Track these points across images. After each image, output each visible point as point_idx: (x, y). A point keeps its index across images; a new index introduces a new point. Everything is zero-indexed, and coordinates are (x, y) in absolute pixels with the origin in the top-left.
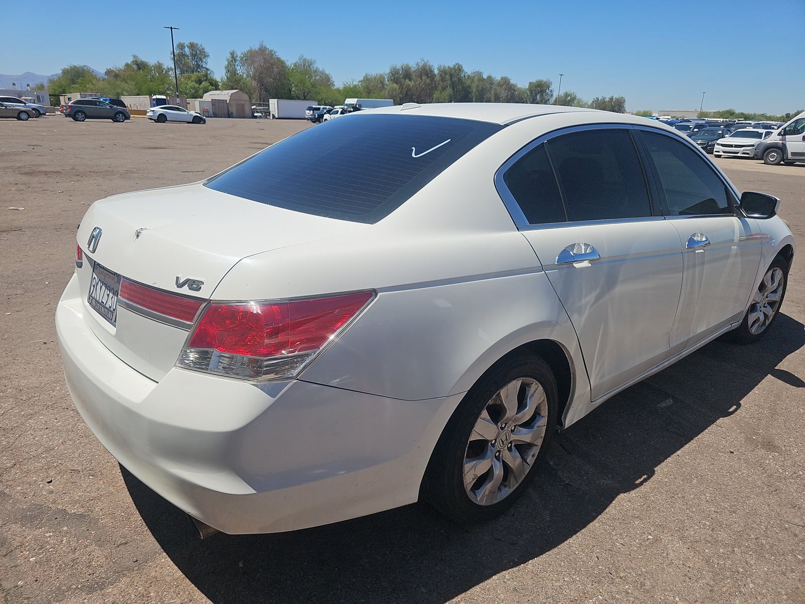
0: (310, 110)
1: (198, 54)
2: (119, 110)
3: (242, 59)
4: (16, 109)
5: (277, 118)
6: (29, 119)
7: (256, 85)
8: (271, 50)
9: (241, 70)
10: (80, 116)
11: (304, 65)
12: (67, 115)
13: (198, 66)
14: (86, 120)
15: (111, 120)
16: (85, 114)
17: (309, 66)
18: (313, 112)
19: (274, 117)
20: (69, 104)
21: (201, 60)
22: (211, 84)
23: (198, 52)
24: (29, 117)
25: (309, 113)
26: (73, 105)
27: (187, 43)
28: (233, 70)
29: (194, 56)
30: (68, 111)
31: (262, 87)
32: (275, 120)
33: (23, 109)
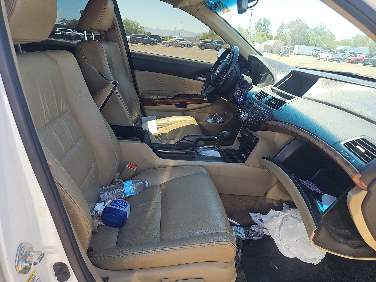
0: (314, 51)
1: (267, 23)
2: (219, 45)
3: (287, 25)
4: (181, 43)
5: (296, 55)
6: (185, 48)
7: (290, 38)
8: (303, 21)
9: (285, 31)
10: (203, 47)
11: (320, 28)
12: (199, 47)
13: (266, 29)
14: (205, 49)
15: (215, 50)
16: (205, 46)
17: (323, 29)
18: (315, 52)
19: (295, 53)
20: (200, 42)
21: (267, 26)
22: (268, 37)
23: (267, 22)
24: (185, 47)
25: (312, 52)
26: (201, 42)
27: (263, 18)
28: (281, 31)
29: (265, 24)
30: (199, 45)
31: (293, 39)
32: (295, 55)
33: (183, 43)
